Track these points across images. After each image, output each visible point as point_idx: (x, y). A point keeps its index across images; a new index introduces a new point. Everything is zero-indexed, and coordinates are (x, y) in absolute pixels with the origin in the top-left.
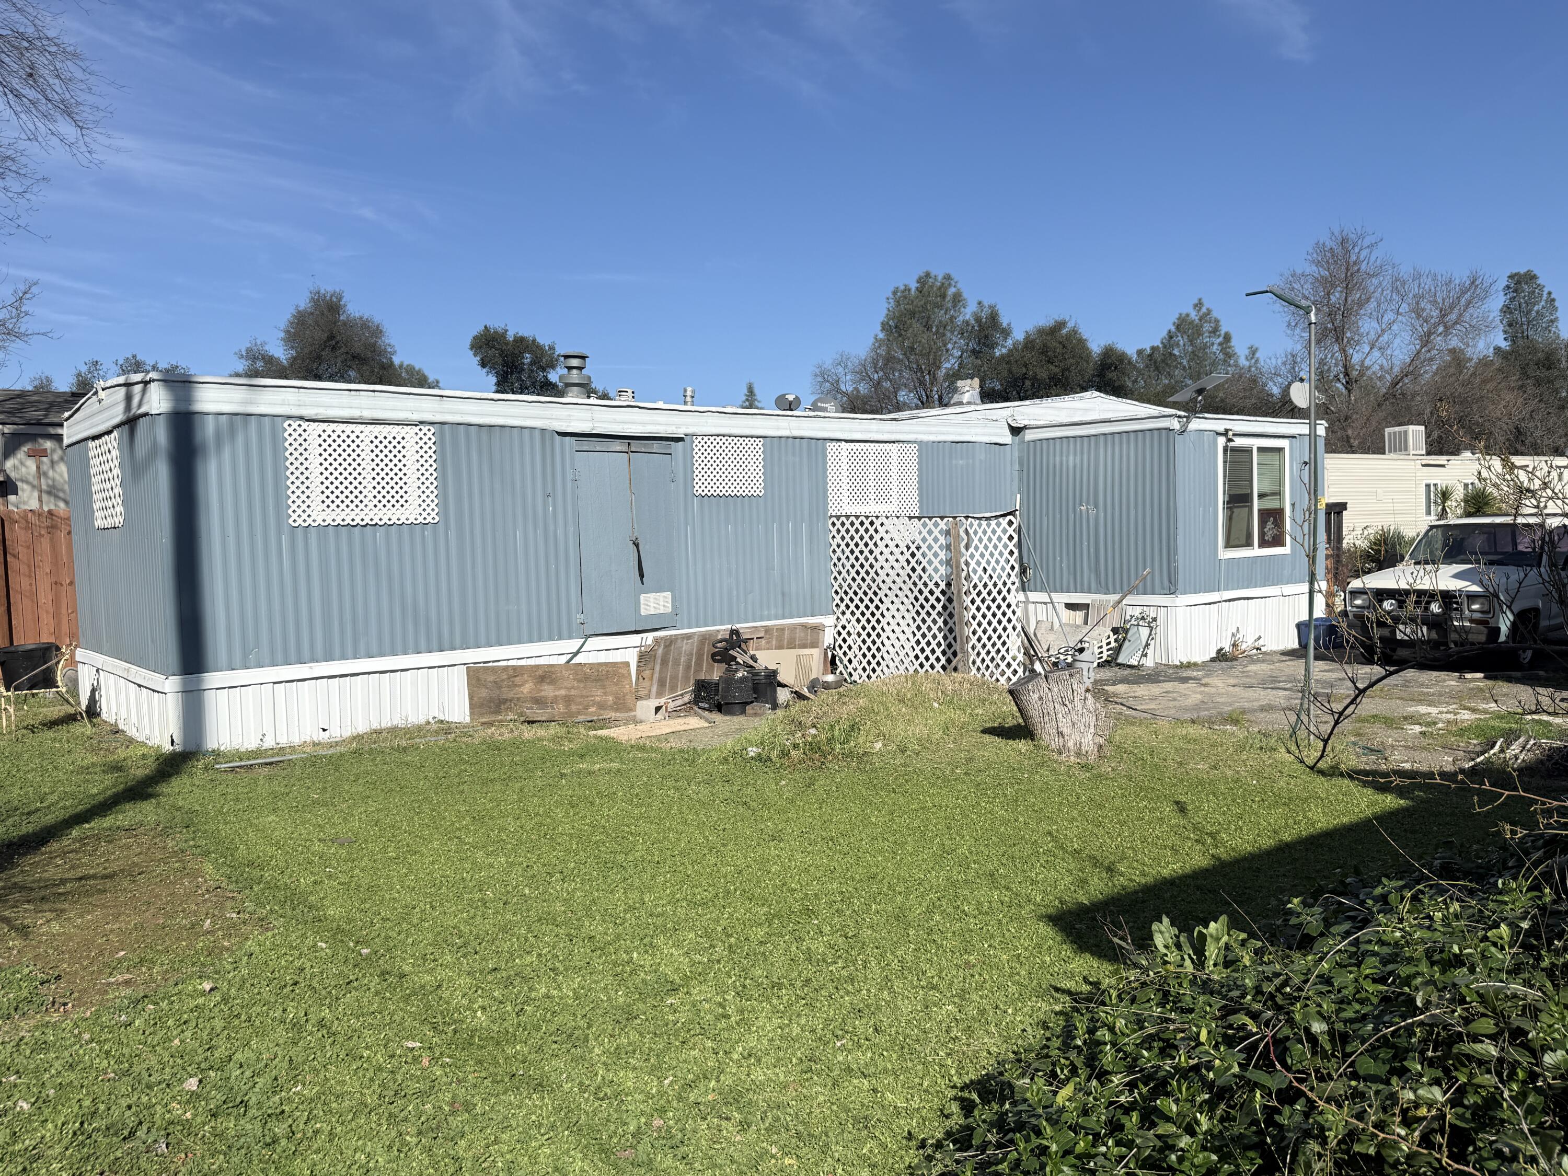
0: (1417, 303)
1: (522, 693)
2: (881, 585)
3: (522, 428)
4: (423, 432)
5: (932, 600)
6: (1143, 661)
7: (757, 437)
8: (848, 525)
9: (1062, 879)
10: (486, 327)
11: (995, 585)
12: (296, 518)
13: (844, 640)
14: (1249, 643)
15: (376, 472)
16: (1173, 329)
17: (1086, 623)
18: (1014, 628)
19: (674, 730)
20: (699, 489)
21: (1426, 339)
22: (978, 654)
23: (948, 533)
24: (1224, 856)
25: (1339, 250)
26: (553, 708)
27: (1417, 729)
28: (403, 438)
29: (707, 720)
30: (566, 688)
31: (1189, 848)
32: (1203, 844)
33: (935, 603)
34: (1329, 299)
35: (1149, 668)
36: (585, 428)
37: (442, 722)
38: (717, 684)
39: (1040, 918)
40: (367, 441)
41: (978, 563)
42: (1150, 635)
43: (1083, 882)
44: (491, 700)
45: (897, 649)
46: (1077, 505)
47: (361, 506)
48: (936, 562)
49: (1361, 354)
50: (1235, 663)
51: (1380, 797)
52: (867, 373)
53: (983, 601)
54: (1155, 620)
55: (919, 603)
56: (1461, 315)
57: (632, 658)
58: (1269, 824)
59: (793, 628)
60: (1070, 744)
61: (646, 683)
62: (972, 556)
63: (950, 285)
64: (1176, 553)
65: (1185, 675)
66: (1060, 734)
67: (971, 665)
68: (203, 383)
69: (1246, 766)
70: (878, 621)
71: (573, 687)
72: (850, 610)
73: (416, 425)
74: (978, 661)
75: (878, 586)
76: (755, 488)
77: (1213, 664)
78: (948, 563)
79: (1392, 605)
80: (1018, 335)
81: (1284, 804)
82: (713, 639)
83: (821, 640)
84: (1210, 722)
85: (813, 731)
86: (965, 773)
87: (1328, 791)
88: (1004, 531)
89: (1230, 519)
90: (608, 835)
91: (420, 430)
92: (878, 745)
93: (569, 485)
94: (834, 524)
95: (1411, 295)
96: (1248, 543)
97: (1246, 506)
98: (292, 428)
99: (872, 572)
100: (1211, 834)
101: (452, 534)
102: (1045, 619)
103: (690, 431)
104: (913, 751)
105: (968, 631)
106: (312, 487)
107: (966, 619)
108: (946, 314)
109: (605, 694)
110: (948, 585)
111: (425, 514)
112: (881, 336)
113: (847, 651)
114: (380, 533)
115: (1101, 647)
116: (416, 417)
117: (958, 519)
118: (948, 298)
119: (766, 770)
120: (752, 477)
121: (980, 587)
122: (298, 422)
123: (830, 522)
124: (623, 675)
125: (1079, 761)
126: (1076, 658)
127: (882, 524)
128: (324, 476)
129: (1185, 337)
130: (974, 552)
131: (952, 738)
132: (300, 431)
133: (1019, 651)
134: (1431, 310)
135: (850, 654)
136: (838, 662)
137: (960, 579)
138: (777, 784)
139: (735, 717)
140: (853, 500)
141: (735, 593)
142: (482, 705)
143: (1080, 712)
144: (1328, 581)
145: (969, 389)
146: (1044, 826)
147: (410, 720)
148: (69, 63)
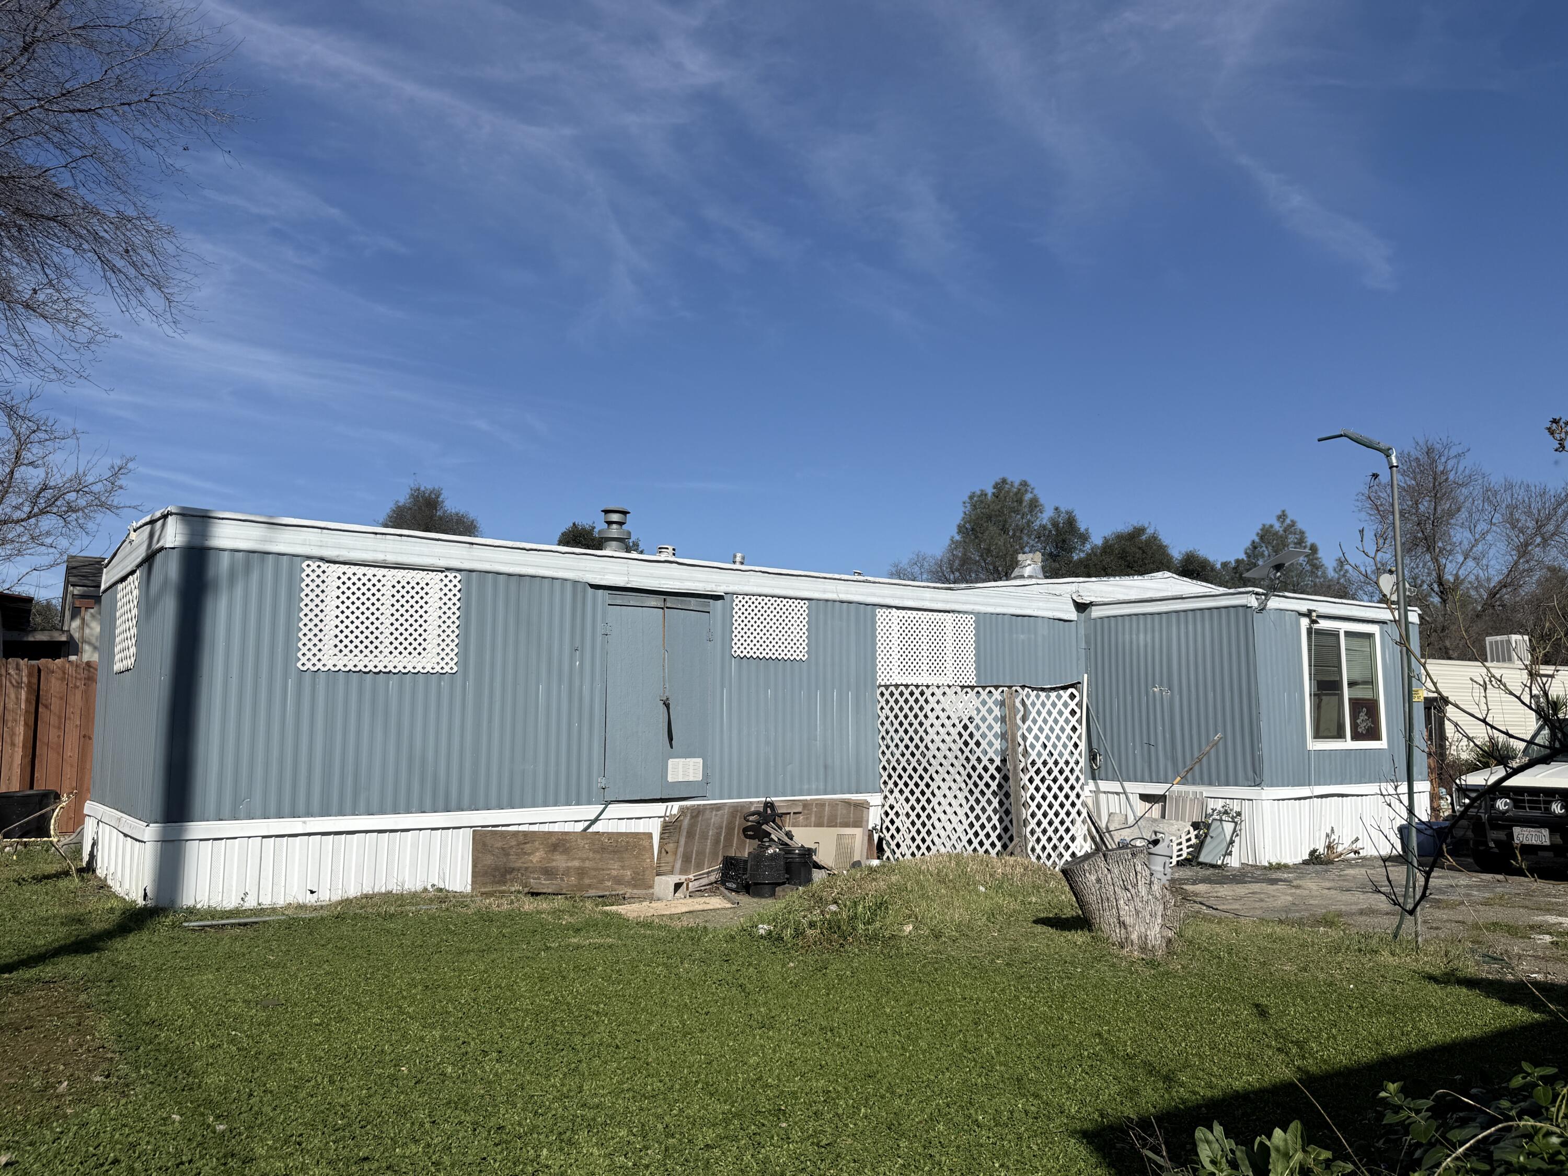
0: (1511, 514)
1: (532, 862)
2: (932, 760)
3: (553, 578)
4: (448, 579)
5: (987, 777)
6: (1228, 860)
7: (802, 599)
8: (897, 695)
9: (1107, 1088)
10: (574, 524)
11: (1056, 763)
12: (305, 662)
13: (892, 822)
14: (1346, 845)
15: (395, 617)
16: (1257, 539)
17: (1163, 816)
18: (1079, 813)
19: (691, 909)
20: (737, 650)
21: (1523, 550)
22: (1038, 840)
23: (1002, 704)
24: (1313, 1069)
25: (1424, 459)
26: (562, 880)
27: (1548, 938)
28: (427, 584)
29: (730, 900)
30: (579, 859)
31: (1270, 1058)
32: (1287, 1054)
33: (990, 782)
34: (1417, 509)
35: (1234, 869)
36: (620, 581)
37: (441, 890)
38: (746, 862)
39: (1073, 1133)
40: (389, 585)
41: (1037, 738)
42: (1235, 831)
43: (1133, 1092)
44: (496, 869)
45: (949, 832)
46: (1150, 687)
47: (376, 652)
48: (990, 736)
49: (1454, 564)
50: (1331, 866)
51: (1509, 1010)
52: (943, 573)
53: (1043, 780)
54: (1239, 814)
55: (973, 780)
56: (1558, 526)
57: (654, 828)
58: (1370, 1033)
59: (834, 804)
60: (1134, 937)
61: (670, 858)
62: (1030, 730)
63: (1026, 491)
64: (1260, 741)
65: (1274, 876)
66: (1122, 924)
67: (1030, 853)
68: (223, 519)
69: (1341, 969)
70: (929, 801)
71: (588, 859)
72: (899, 788)
73: (442, 572)
74: (1038, 848)
75: (928, 761)
76: (798, 652)
77: (1307, 867)
78: (1003, 736)
79: (1506, 804)
80: (1097, 539)
81: (1389, 1012)
82: (746, 811)
83: (865, 819)
84: (1300, 923)
85: (833, 908)
86: (1007, 964)
87: (1442, 1000)
88: (1066, 705)
89: (1318, 708)
90: (571, 1012)
91: (446, 576)
92: (909, 928)
93: (599, 639)
94: (882, 694)
95: (1504, 506)
96: (1340, 735)
97: (1335, 694)
98: (311, 569)
99: (922, 746)
100: (1297, 1043)
101: (470, 684)
102: (1118, 811)
103: (731, 589)
104: (949, 938)
105: (1026, 814)
106: (326, 630)
107: (1023, 800)
108: (1022, 518)
109: (623, 868)
110: (1004, 761)
111: (443, 664)
112: (958, 538)
113: (895, 834)
114: (393, 682)
115: (1180, 844)
116: (443, 563)
117: (1014, 688)
118: (1025, 504)
119: (774, 950)
120: (795, 641)
121: (1039, 764)
122: (318, 563)
123: (879, 692)
124: (645, 847)
125: (1144, 956)
126: (1150, 851)
127: (933, 694)
128: (340, 619)
129: (1270, 548)
130: (1032, 725)
131: (998, 927)
132: (319, 572)
133: (1085, 840)
134: (1526, 520)
135: (898, 838)
136: (885, 846)
137: (1017, 753)
138: (784, 966)
139: (763, 900)
140: (904, 670)
141: (772, 762)
142: (485, 874)
143: (1145, 899)
144: (1431, 781)
145: (1030, 563)
146: (1093, 1026)
147: (406, 887)
148: (164, 241)
